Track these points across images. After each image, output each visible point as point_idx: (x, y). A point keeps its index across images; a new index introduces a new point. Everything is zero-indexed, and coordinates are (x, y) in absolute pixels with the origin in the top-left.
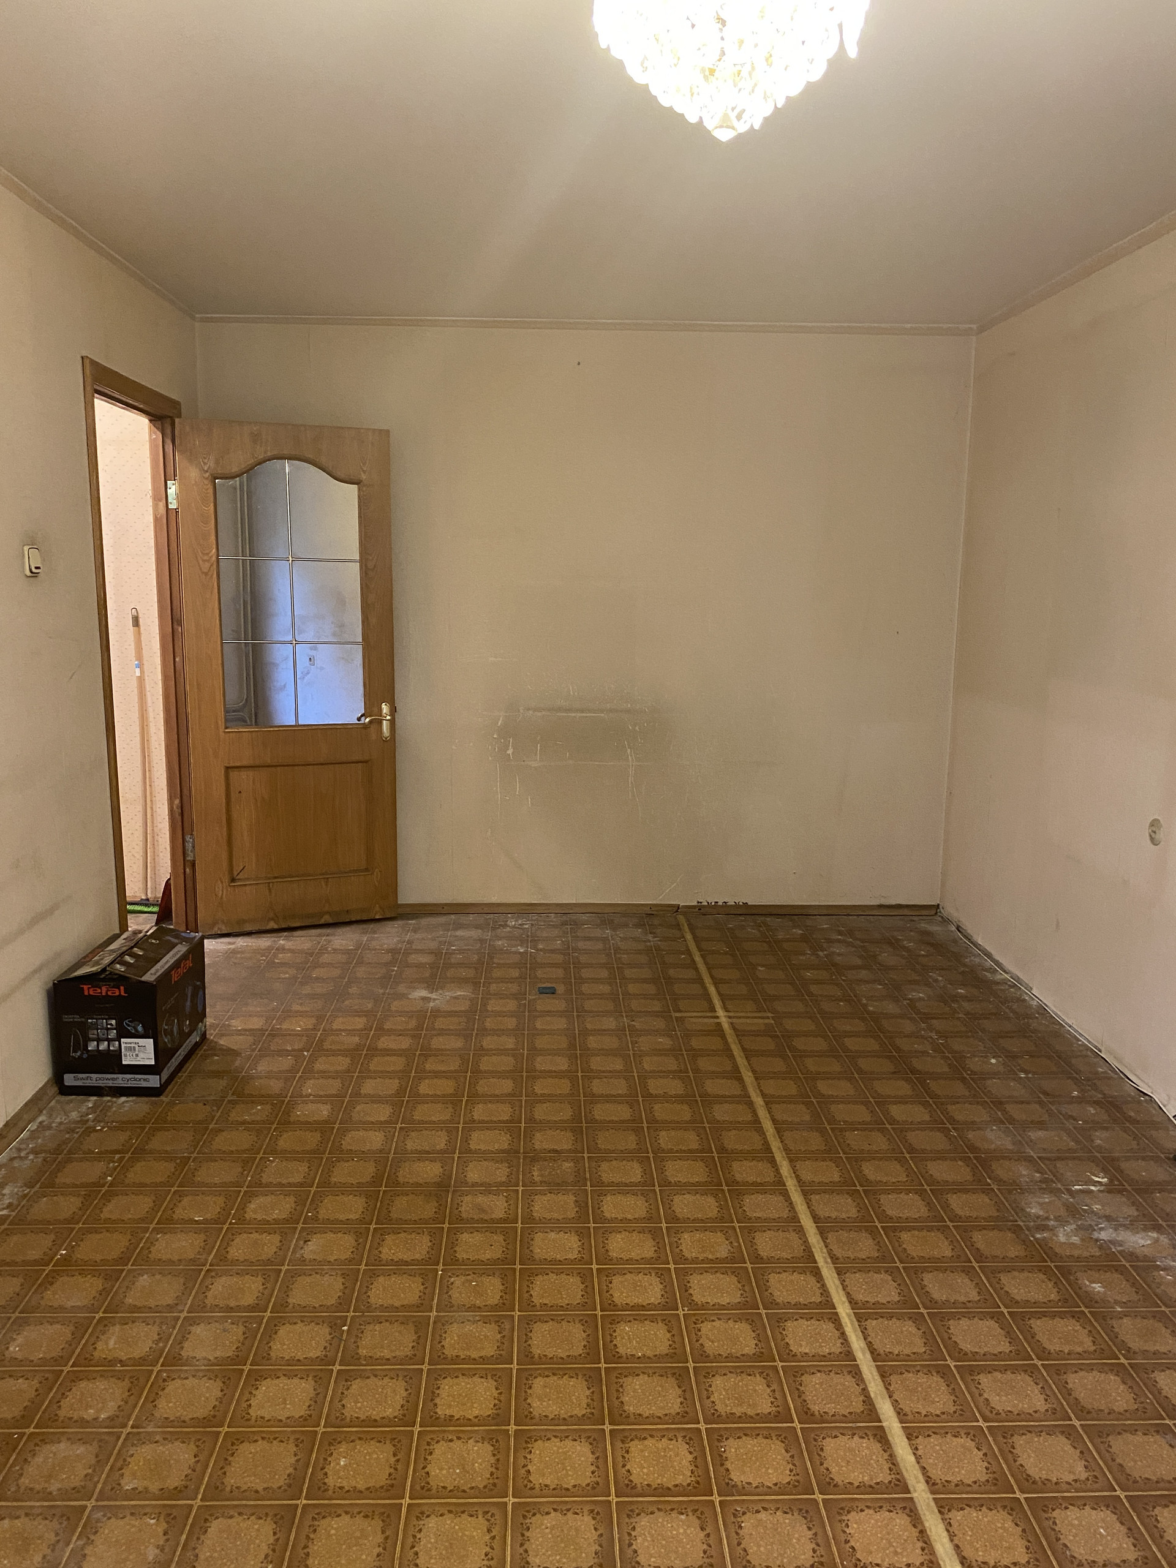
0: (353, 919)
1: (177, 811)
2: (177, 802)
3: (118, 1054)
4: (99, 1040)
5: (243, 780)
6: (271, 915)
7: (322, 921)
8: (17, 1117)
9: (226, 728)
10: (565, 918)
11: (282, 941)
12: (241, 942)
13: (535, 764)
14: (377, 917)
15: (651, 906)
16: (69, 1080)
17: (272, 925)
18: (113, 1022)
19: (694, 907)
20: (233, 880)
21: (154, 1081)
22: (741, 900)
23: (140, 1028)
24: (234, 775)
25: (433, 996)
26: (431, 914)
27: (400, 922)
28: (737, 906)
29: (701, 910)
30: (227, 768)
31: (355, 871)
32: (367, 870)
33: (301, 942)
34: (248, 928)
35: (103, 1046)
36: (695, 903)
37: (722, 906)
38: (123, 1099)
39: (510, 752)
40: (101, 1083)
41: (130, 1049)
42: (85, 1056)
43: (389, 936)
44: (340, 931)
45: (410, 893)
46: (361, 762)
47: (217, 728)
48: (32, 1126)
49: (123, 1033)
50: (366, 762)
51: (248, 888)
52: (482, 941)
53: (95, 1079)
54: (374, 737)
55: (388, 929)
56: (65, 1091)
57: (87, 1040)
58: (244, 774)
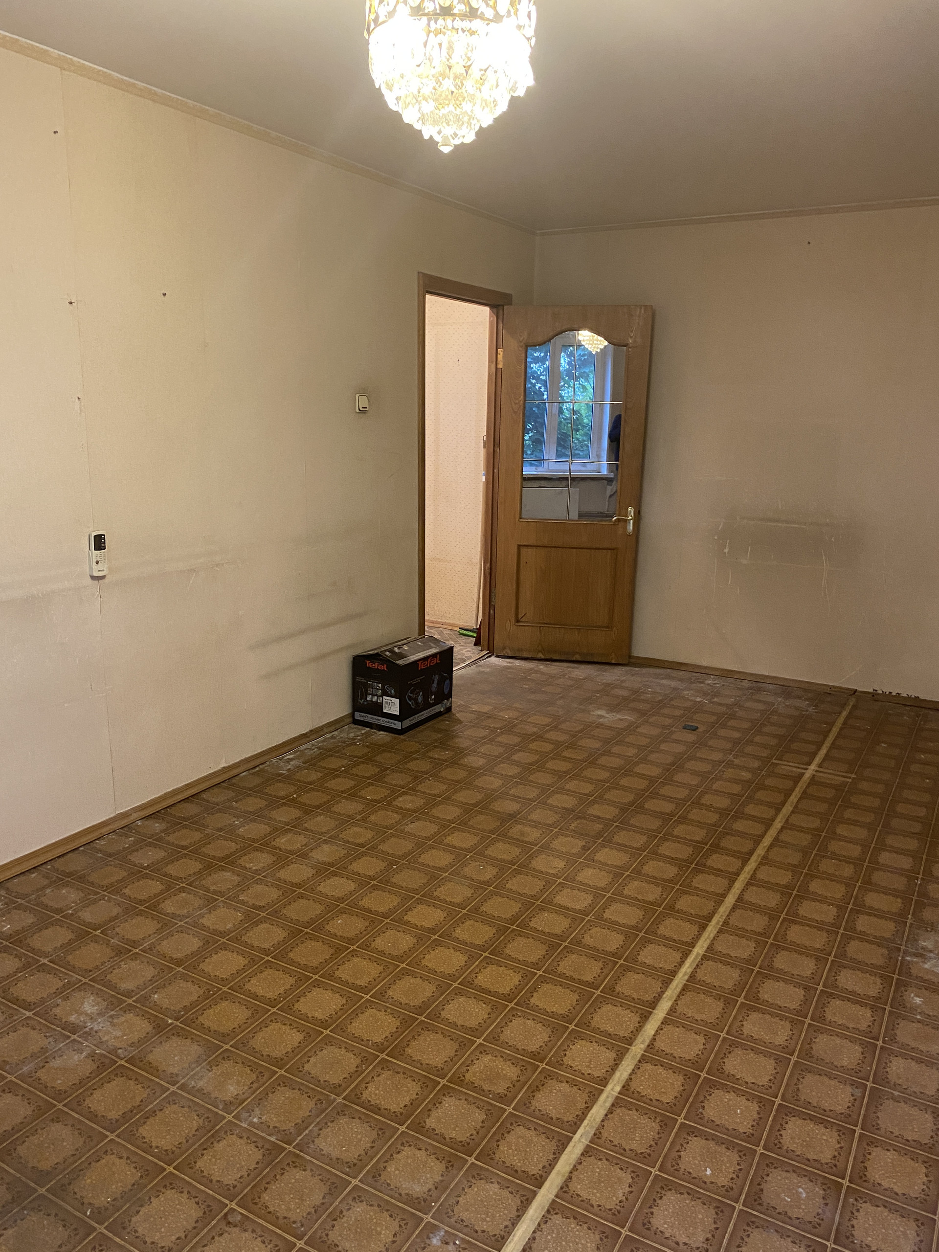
0: (595, 661)
1: (488, 571)
2: (488, 565)
3: (381, 706)
4: (373, 695)
5: (528, 554)
6: (540, 648)
7: (574, 659)
8: (321, 728)
9: (521, 518)
10: (754, 684)
11: (542, 667)
12: (517, 663)
13: (745, 562)
14: (613, 662)
15: (831, 687)
16: (358, 716)
17: (540, 655)
18: (380, 685)
19: (869, 693)
20: (518, 621)
21: (398, 725)
22: (913, 694)
23: (393, 691)
24: (524, 551)
25: (607, 716)
26: (650, 666)
27: (628, 668)
28: (909, 698)
29: (874, 695)
30: (519, 546)
31: (600, 627)
32: (607, 627)
33: (553, 669)
34: (525, 655)
35: (375, 699)
36: (871, 690)
37: (893, 696)
38: (382, 732)
39: (726, 550)
40: (372, 721)
41: (388, 703)
42: (365, 703)
43: (612, 675)
44: (583, 667)
45: (641, 650)
46: (610, 549)
47: (515, 518)
48: (328, 736)
49: (385, 694)
50: (613, 549)
51: (526, 628)
52: (675, 689)
53: (369, 718)
54: (620, 531)
55: (615, 671)
56: (356, 722)
57: (367, 694)
58: (530, 550)
